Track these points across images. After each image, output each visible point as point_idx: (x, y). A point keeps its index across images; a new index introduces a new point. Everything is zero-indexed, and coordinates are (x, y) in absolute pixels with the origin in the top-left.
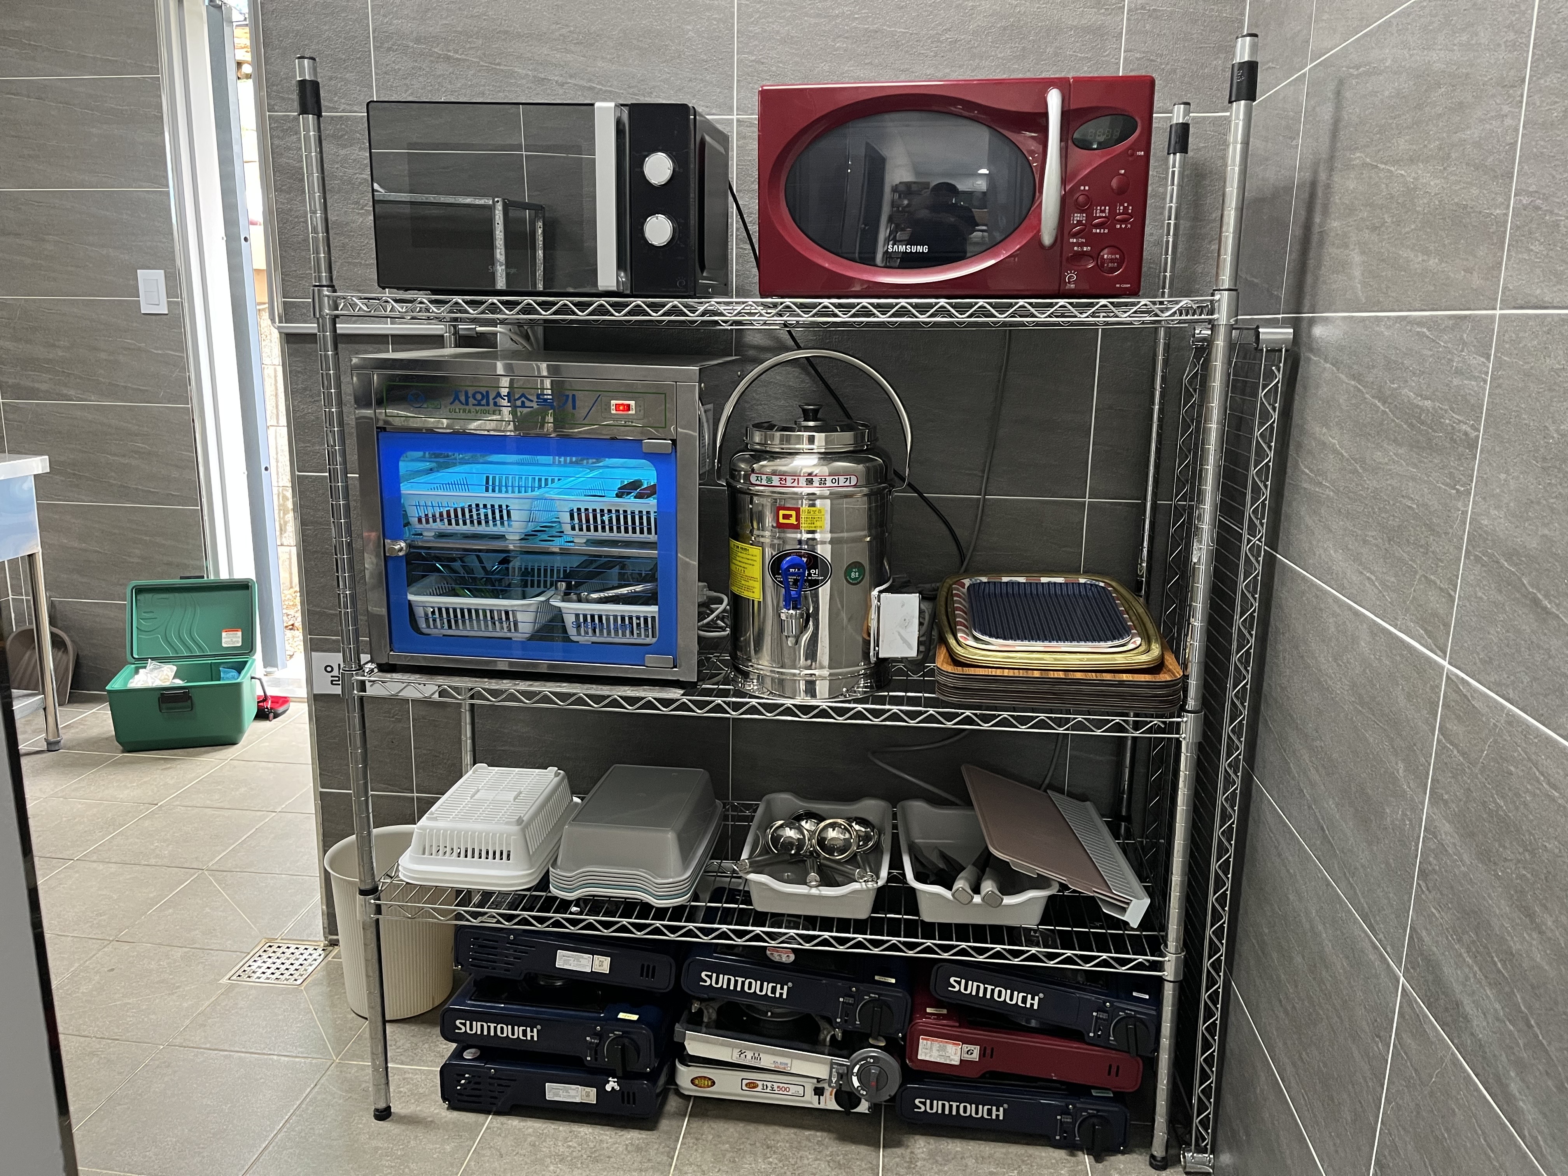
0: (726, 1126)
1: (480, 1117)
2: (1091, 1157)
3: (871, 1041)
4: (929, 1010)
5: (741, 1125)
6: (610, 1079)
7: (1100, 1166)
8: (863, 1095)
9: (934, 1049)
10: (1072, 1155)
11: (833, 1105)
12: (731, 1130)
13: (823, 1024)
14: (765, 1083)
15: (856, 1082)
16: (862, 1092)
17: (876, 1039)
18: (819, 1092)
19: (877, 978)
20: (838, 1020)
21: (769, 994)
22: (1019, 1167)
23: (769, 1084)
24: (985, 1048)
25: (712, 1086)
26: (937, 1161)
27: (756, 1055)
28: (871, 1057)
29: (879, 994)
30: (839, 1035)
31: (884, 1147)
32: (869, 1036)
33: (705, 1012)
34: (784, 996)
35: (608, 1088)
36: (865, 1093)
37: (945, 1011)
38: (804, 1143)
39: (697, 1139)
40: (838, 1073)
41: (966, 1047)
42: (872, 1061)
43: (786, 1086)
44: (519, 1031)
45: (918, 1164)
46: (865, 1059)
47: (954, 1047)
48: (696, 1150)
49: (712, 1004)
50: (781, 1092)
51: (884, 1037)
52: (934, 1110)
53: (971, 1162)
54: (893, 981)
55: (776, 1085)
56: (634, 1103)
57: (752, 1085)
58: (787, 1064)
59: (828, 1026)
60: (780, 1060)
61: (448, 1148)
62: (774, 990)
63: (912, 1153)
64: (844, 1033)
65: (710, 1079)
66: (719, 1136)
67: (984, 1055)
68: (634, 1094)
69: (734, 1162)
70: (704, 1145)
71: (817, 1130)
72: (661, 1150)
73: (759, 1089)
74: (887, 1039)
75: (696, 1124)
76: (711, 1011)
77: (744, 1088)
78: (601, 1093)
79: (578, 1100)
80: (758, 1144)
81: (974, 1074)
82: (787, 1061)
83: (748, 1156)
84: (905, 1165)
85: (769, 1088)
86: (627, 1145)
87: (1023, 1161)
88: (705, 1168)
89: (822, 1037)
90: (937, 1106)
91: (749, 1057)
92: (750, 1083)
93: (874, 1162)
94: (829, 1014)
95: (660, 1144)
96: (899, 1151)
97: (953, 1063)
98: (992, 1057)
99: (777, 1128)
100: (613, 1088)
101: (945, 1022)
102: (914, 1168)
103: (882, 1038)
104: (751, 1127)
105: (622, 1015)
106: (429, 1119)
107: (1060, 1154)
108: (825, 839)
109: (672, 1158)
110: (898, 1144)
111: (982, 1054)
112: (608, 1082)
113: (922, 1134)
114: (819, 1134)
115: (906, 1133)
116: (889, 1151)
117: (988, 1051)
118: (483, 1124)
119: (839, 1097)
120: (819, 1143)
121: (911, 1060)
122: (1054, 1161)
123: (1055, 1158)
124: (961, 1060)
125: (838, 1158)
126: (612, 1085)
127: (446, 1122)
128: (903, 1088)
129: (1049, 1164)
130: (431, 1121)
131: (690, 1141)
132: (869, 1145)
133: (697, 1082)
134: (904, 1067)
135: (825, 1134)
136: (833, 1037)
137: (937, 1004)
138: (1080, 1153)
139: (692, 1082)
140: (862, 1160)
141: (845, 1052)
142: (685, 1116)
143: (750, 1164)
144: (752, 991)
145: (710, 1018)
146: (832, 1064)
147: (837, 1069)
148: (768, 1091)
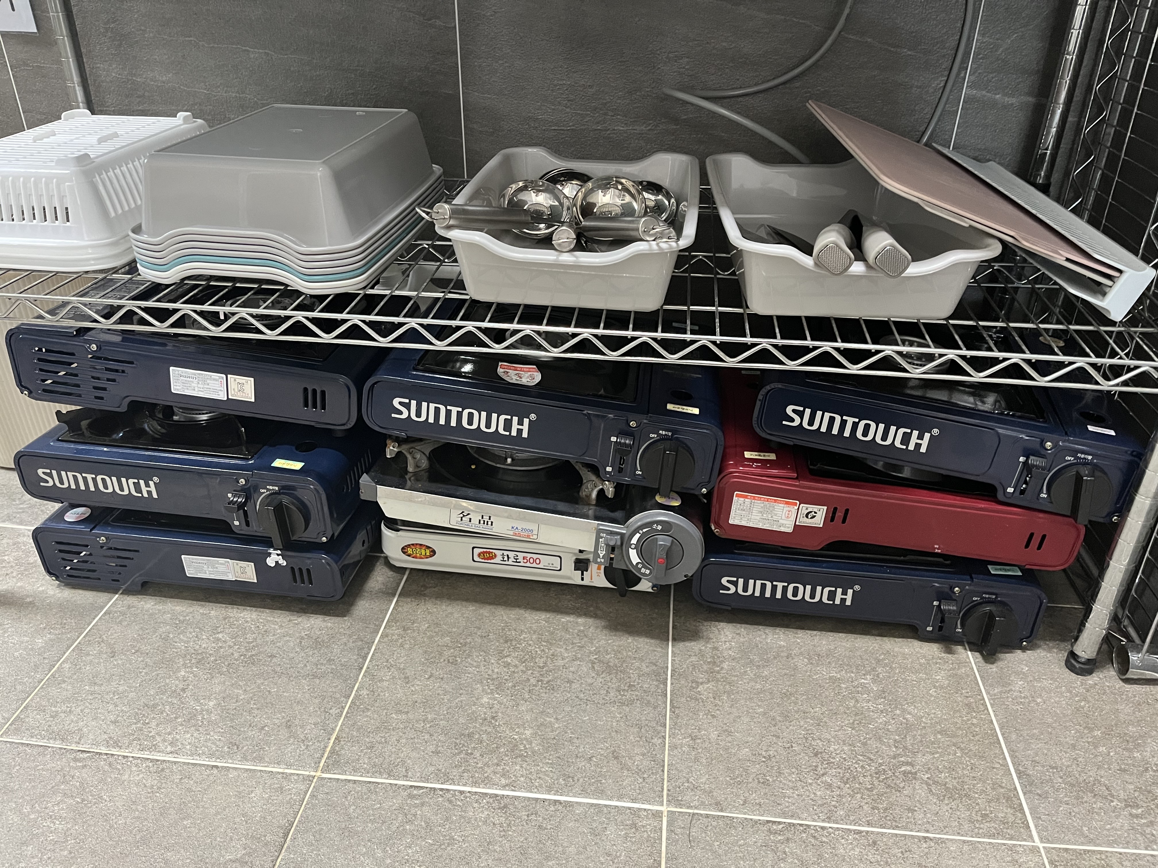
0: (450, 609)
1: (101, 597)
2: (977, 654)
3: (659, 499)
4: (748, 455)
5: (471, 608)
6: (271, 551)
7: (993, 668)
8: (644, 574)
9: (755, 510)
10: (950, 652)
11: (601, 581)
12: (456, 615)
13: (588, 476)
14: (506, 553)
15: (634, 557)
16: (643, 570)
17: (667, 496)
18: (581, 565)
19: (670, 407)
20: (609, 469)
21: (501, 431)
22: (874, 669)
23: (511, 554)
24: (835, 509)
25: (431, 556)
26: (751, 661)
27: (486, 518)
28: (658, 522)
29: (674, 431)
30: (610, 491)
31: (674, 639)
32: (657, 491)
33: (409, 457)
34: (525, 435)
35: (271, 562)
36: (648, 572)
37: (772, 457)
38: (559, 634)
39: (405, 629)
40: (607, 545)
41: (805, 508)
42: (659, 528)
43: (535, 556)
44: (128, 486)
45: (725, 665)
46: (650, 524)
47: (787, 508)
48: (402, 645)
49: (419, 446)
50: (528, 564)
51: (677, 493)
52: (750, 592)
53: (801, 663)
54: (696, 411)
55: (521, 556)
56: (311, 583)
57: (488, 555)
58: (532, 531)
59: (593, 478)
60: (520, 525)
61: (40, 642)
62: (508, 425)
63: (715, 648)
64: (618, 487)
65: (428, 547)
66: (437, 625)
67: (832, 520)
68: (308, 571)
69: (454, 663)
70: (414, 638)
71: (580, 615)
72: (351, 644)
73: (498, 560)
74: (682, 495)
75: (409, 606)
76: (418, 456)
77: (476, 558)
78: (261, 568)
79: (231, 577)
80: (491, 636)
81: (814, 545)
82: (534, 527)
83: (475, 654)
84: (705, 667)
85: (512, 559)
86: (302, 638)
87: (878, 661)
88: (410, 673)
89: (583, 493)
90: (755, 587)
91: (475, 521)
92: (484, 553)
93: (660, 663)
94: (593, 460)
95: (350, 636)
96: (694, 646)
97: (782, 529)
98: (844, 521)
99: (522, 611)
100: (277, 562)
101: (775, 472)
102: (718, 672)
103: (676, 495)
104: (485, 611)
105: (279, 463)
106: (28, 600)
107: (932, 650)
108: (594, 205)
109: (365, 658)
110: (694, 635)
111: (831, 517)
112: (269, 555)
113: (730, 621)
114: (581, 620)
115: (706, 620)
116: (681, 645)
117: (840, 514)
118: (102, 608)
119: (610, 573)
120: (582, 634)
121: (718, 525)
122: (923, 661)
123: (924, 657)
124: (795, 526)
125: (608, 657)
126: (274, 558)
127: (49, 604)
128: (706, 562)
129: (917, 667)
130: (30, 603)
131: (395, 631)
132: (652, 637)
133: (410, 551)
134: (708, 536)
135: (590, 621)
136: (601, 492)
137: (762, 446)
138: (960, 649)
139: (404, 550)
140: (641, 660)
141: (619, 514)
142: (394, 595)
143: (478, 667)
144: (475, 426)
145: (417, 466)
146: (599, 532)
147: (606, 539)
148: (510, 562)
